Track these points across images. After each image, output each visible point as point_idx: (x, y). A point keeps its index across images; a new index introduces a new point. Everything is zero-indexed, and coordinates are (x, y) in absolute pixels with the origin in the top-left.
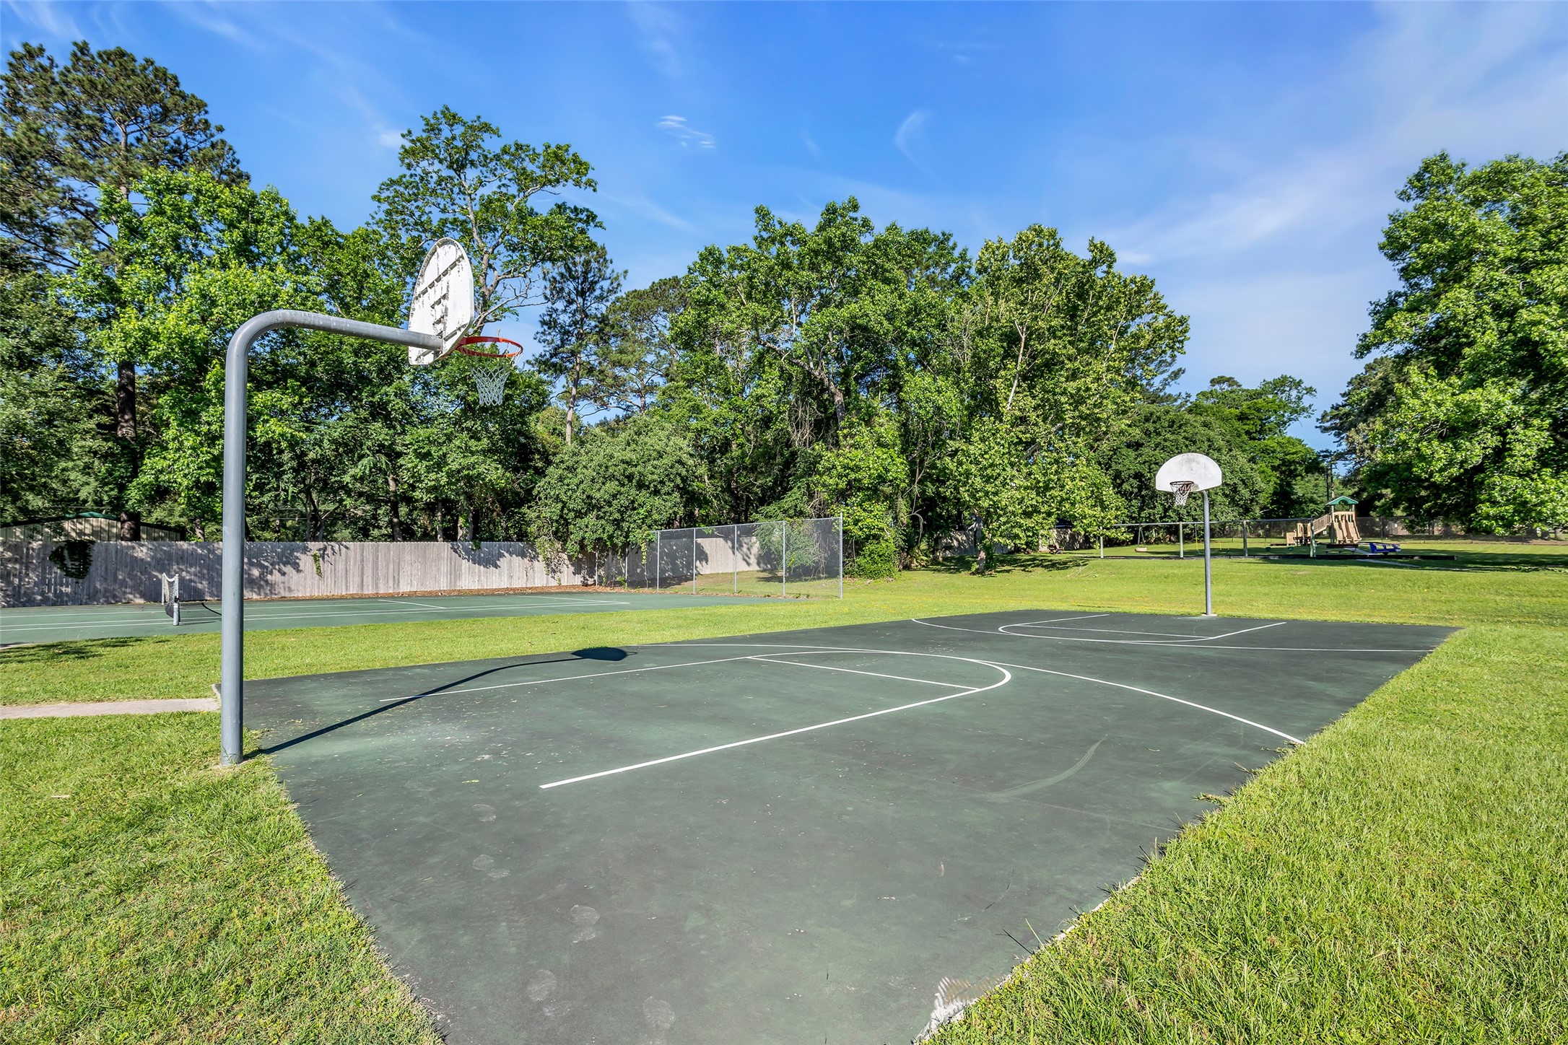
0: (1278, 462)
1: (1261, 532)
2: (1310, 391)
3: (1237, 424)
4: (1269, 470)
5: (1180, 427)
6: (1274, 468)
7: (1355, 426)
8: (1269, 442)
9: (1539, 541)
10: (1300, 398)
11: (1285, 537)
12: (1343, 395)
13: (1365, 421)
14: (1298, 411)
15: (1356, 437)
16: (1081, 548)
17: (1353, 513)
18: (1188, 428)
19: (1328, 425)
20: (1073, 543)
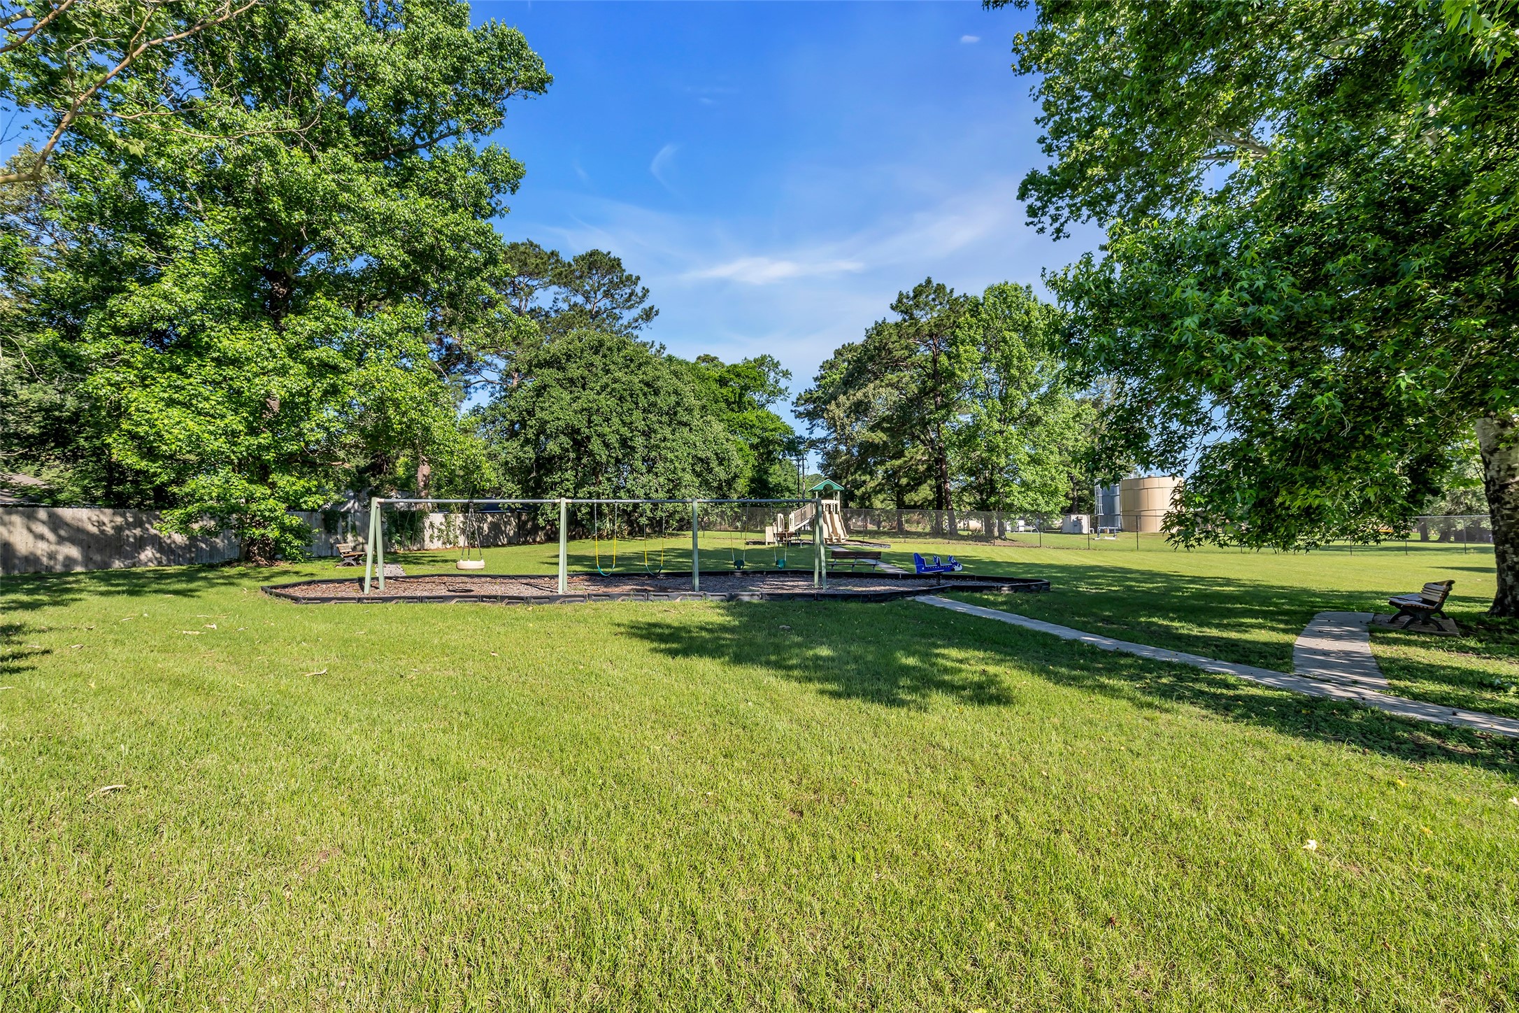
0: (756, 441)
1: (739, 524)
2: (786, 374)
3: (715, 386)
4: (747, 448)
5: (640, 366)
6: (753, 447)
7: (835, 399)
8: (750, 415)
9: (998, 542)
10: (777, 382)
11: (763, 532)
12: (816, 379)
13: (845, 394)
14: (776, 392)
15: (837, 411)
16: (510, 543)
17: (838, 502)
18: (649, 369)
19: (801, 409)
20: (496, 537)
